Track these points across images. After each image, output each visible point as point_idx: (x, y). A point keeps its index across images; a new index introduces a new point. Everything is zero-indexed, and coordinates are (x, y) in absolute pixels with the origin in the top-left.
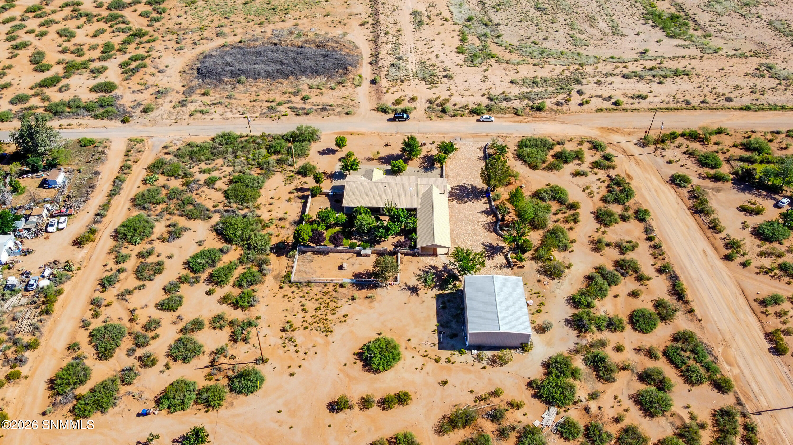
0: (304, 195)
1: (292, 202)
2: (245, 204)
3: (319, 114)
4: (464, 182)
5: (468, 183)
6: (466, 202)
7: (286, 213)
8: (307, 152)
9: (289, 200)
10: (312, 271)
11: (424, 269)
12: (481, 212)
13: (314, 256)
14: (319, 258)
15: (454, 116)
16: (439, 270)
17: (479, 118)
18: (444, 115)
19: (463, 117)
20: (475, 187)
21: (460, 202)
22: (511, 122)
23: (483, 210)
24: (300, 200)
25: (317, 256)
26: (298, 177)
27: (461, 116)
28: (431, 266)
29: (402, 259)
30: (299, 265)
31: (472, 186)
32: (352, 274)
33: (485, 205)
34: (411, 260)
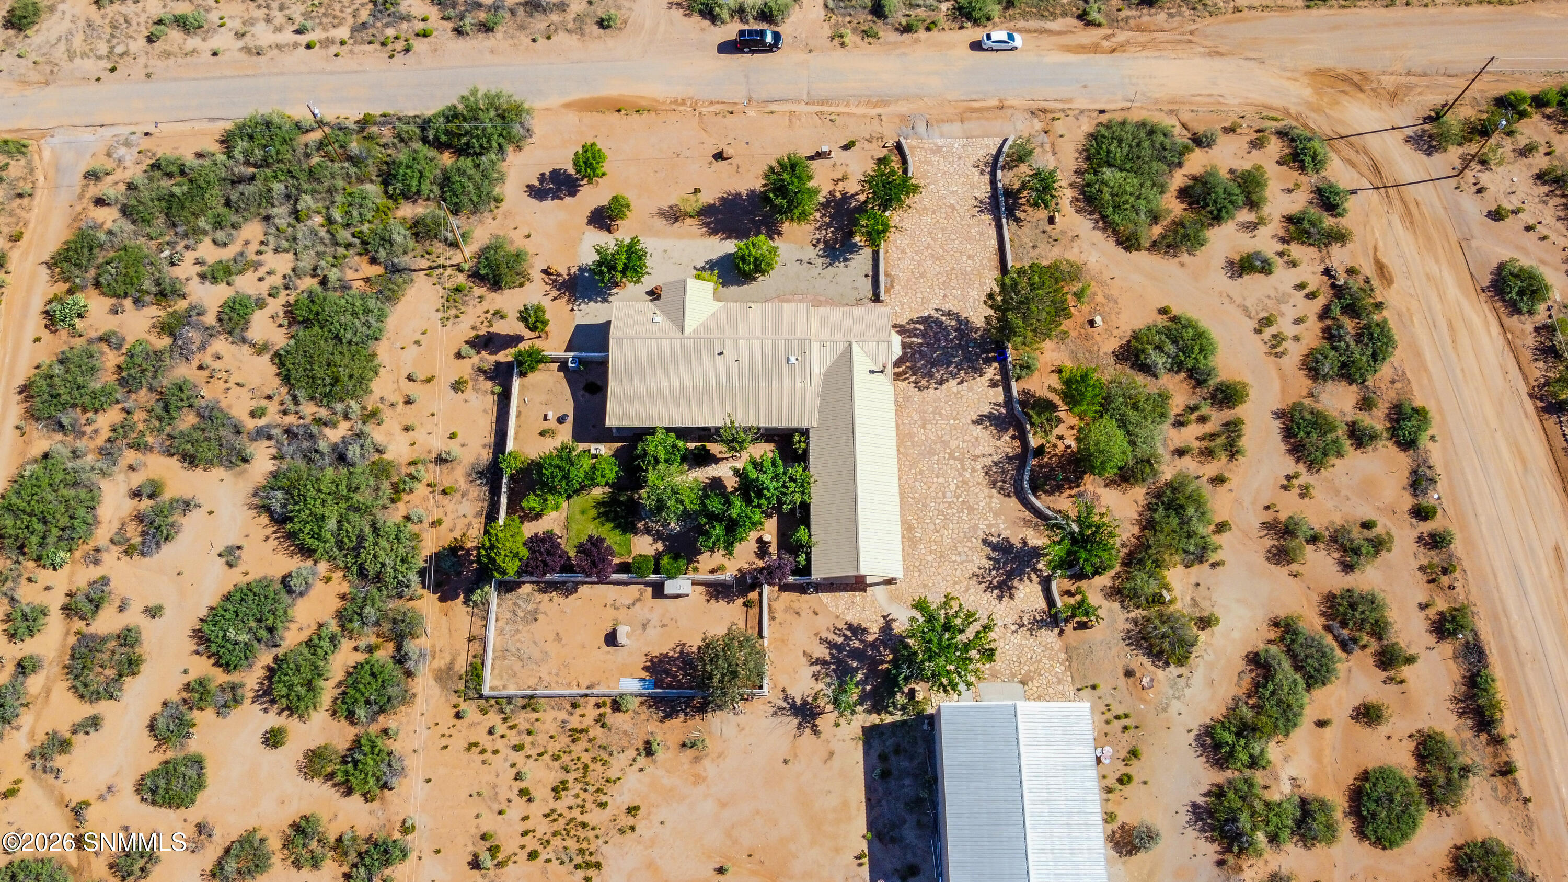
0: (498, 364)
1: (469, 393)
2: (339, 407)
3: (522, 27)
4: (936, 303)
5: (946, 308)
6: (941, 383)
7: (453, 436)
8: (497, 191)
9: (458, 386)
10: (536, 654)
11: (831, 637)
12: (978, 422)
13: (538, 597)
14: (554, 605)
15: (907, 29)
16: (870, 638)
17: (977, 34)
18: (879, 26)
19: (934, 33)
20: (967, 321)
21: (924, 383)
22: (1069, 49)
23: (986, 410)
24: (489, 384)
25: (546, 597)
26: (478, 291)
27: (928, 29)
28: (850, 627)
29: (775, 605)
30: (501, 632)
31: (957, 317)
32: (641, 661)
33: (992, 391)
34: (796, 605)
